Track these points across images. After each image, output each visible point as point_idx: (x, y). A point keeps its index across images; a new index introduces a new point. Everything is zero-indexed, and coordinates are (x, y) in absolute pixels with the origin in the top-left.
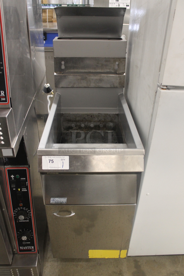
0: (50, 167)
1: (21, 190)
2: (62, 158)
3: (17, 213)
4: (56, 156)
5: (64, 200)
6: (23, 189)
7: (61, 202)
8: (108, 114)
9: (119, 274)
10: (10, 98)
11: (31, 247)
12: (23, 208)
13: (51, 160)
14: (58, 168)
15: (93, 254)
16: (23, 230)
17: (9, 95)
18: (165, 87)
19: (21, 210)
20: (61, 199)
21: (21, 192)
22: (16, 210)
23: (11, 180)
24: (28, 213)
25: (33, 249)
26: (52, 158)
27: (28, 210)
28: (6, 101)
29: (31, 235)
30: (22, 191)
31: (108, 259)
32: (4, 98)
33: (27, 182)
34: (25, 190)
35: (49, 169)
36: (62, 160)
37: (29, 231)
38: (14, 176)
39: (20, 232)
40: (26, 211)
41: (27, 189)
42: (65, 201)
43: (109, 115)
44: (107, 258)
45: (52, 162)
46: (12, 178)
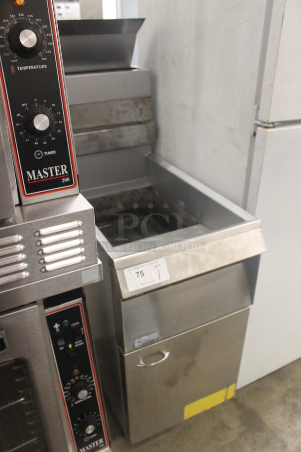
0: (140, 285)
1: (73, 346)
2: (156, 264)
3: (70, 391)
4: (145, 264)
6: (78, 342)
8: (135, 190)
10: (78, 175)
12: (79, 377)
13: (139, 273)
14: (154, 281)
15: (192, 410)
16: (82, 417)
17: (76, 170)
18: (271, 125)
19: (77, 381)
21: (74, 349)
22: (68, 386)
23: (55, 334)
24: (88, 383)
26: (140, 268)
27: (87, 378)
28: (71, 182)
29: (96, 420)
30: (76, 346)
31: (211, 409)
32: (66, 177)
33: (82, 329)
34: (80, 344)
35: (140, 287)
36: (156, 267)
37: (92, 414)
38: (59, 325)
39: (79, 422)
40: (85, 380)
41: (84, 340)
43: (137, 191)
44: (208, 408)
45: (142, 274)
46: (55, 329)
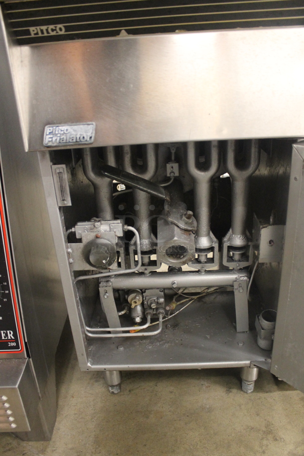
5: (86, 132)
7: (78, 137)
9: (264, 432)
11: (7, 335)
20: (75, 127)
25: (11, 340)
42: (89, 134)
